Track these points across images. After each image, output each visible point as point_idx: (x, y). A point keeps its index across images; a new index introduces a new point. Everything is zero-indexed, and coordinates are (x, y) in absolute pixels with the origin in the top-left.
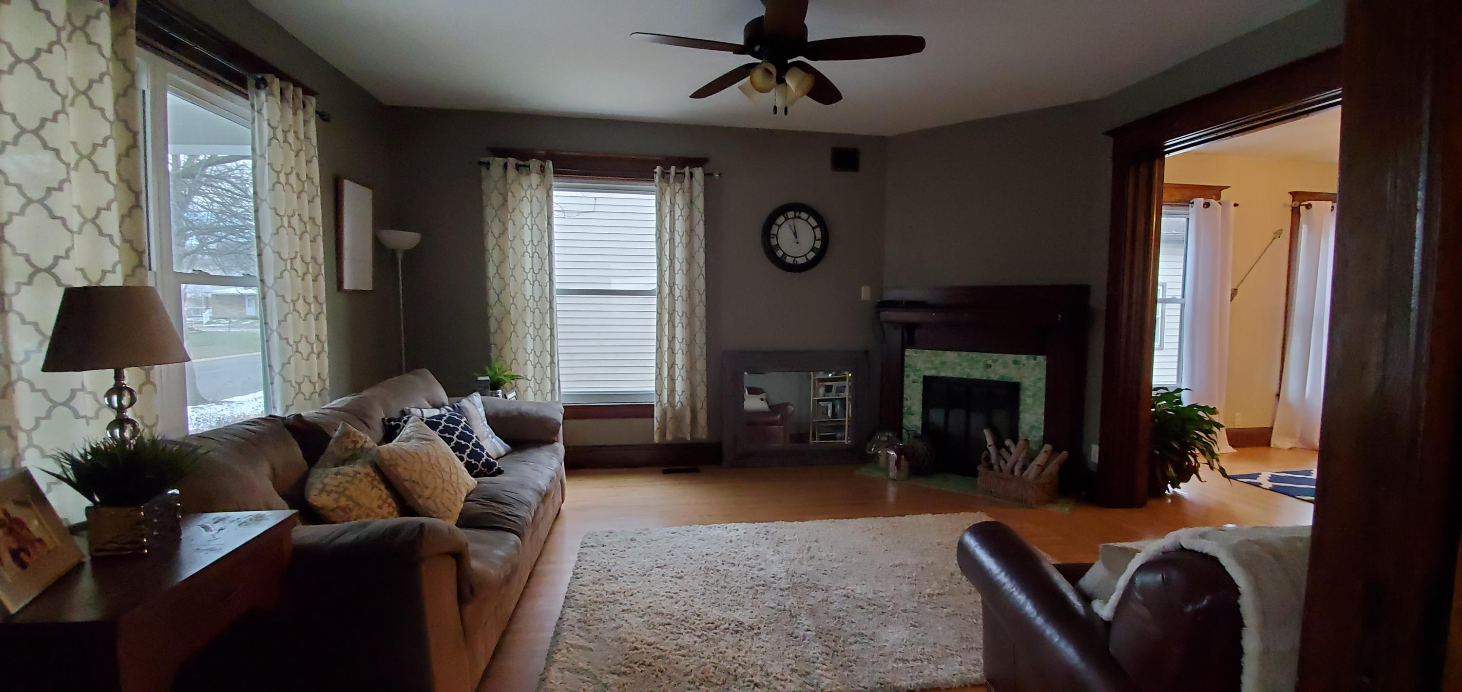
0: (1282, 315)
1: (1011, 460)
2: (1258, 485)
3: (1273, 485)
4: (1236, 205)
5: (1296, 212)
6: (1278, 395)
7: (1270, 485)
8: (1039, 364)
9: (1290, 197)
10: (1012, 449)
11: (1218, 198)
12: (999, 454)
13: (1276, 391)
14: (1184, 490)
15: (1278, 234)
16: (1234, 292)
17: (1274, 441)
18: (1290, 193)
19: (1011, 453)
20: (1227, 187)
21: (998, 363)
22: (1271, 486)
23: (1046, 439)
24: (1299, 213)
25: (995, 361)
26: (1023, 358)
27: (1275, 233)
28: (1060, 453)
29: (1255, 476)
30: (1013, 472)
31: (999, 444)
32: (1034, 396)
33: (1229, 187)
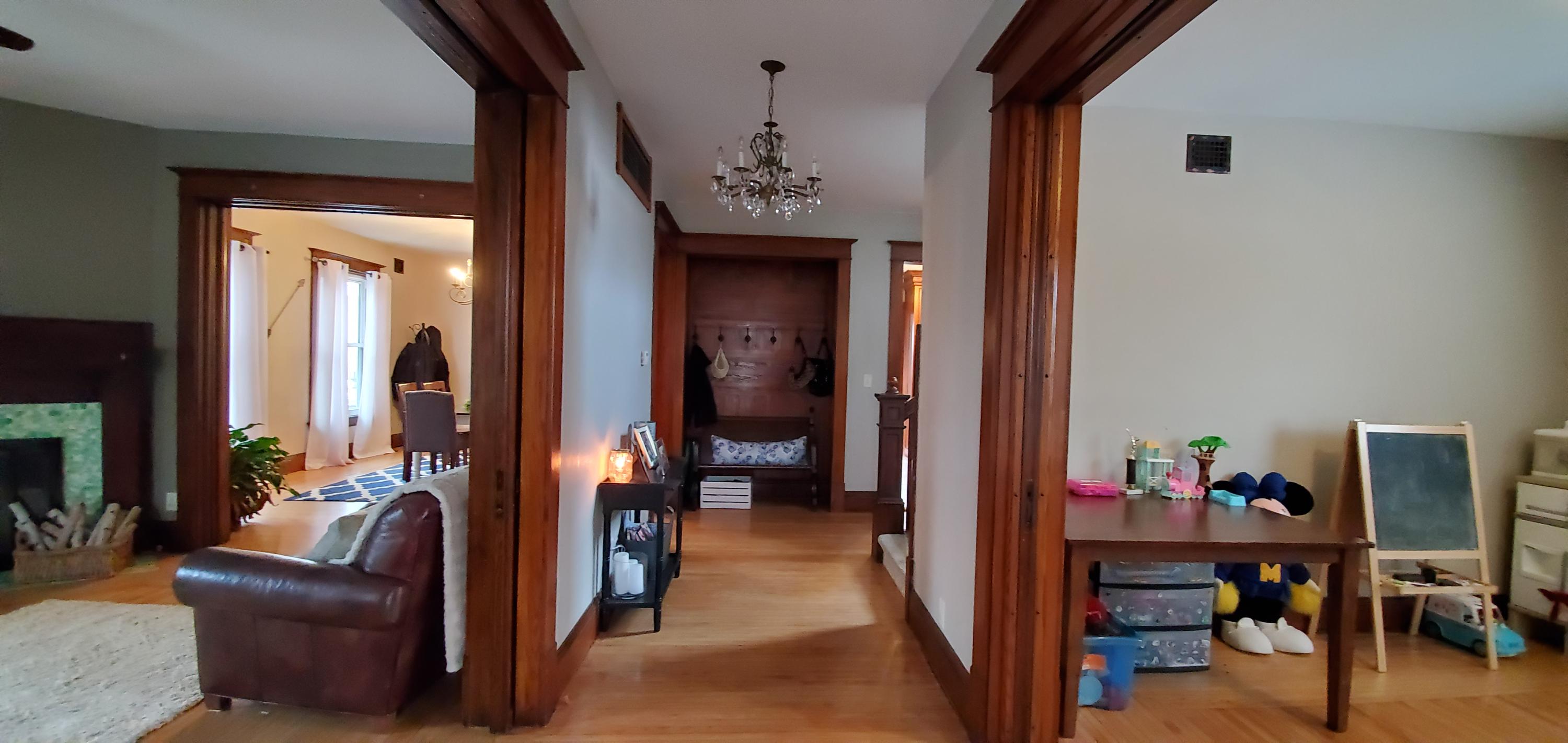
0: (308, 354)
1: (62, 535)
2: (313, 500)
3: (326, 497)
4: (268, 252)
5: (314, 265)
6: (308, 424)
7: (322, 497)
8: (91, 413)
9: (310, 252)
10: (62, 519)
11: (250, 243)
12: (40, 531)
13: (307, 421)
14: (256, 519)
15: (301, 283)
16: (269, 331)
17: (308, 465)
18: (310, 249)
19: (60, 526)
20: (258, 234)
21: (24, 416)
22: (324, 498)
23: (107, 499)
24: (317, 267)
25: (20, 414)
26: (66, 407)
27: (299, 282)
28: (129, 509)
29: (308, 494)
30: (69, 545)
31: (38, 520)
32: (85, 451)
33: (260, 234)
